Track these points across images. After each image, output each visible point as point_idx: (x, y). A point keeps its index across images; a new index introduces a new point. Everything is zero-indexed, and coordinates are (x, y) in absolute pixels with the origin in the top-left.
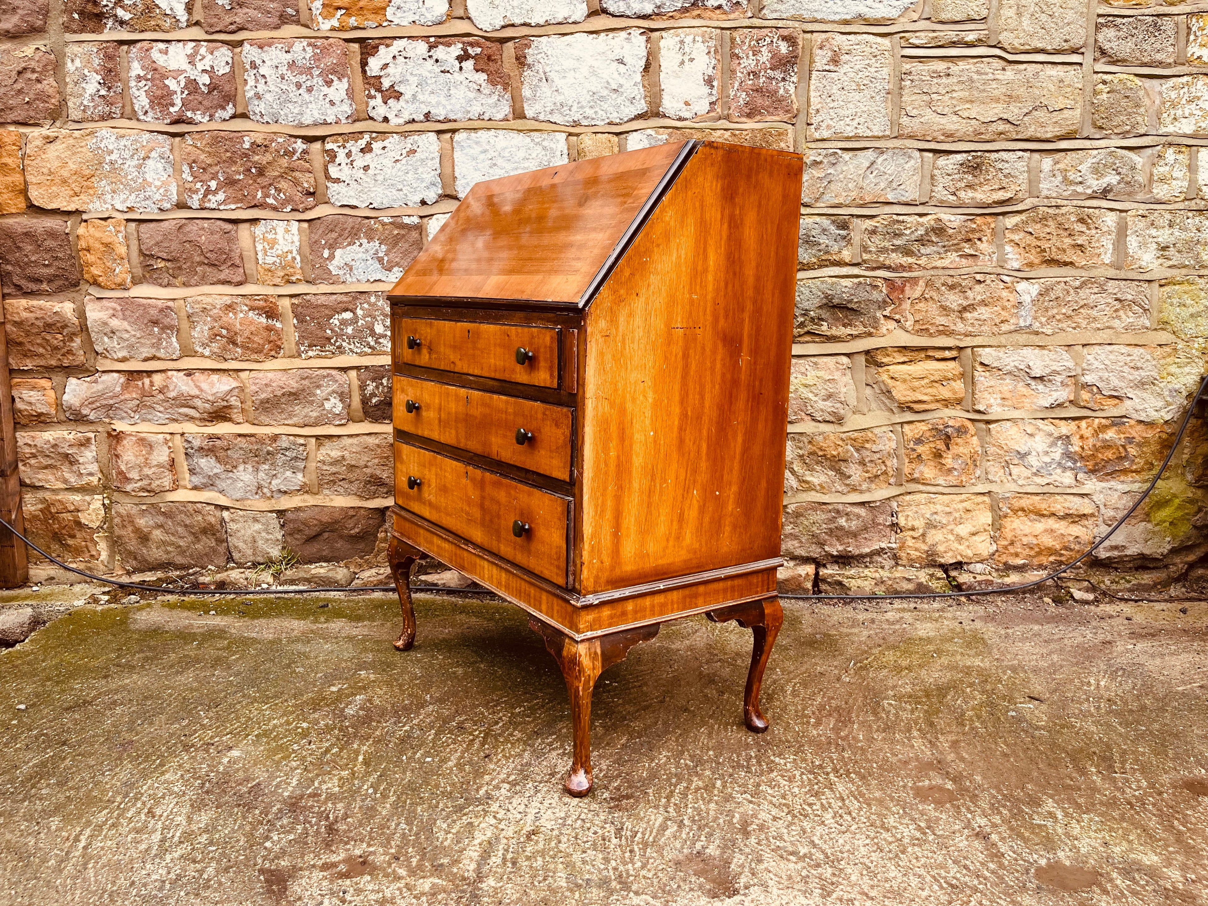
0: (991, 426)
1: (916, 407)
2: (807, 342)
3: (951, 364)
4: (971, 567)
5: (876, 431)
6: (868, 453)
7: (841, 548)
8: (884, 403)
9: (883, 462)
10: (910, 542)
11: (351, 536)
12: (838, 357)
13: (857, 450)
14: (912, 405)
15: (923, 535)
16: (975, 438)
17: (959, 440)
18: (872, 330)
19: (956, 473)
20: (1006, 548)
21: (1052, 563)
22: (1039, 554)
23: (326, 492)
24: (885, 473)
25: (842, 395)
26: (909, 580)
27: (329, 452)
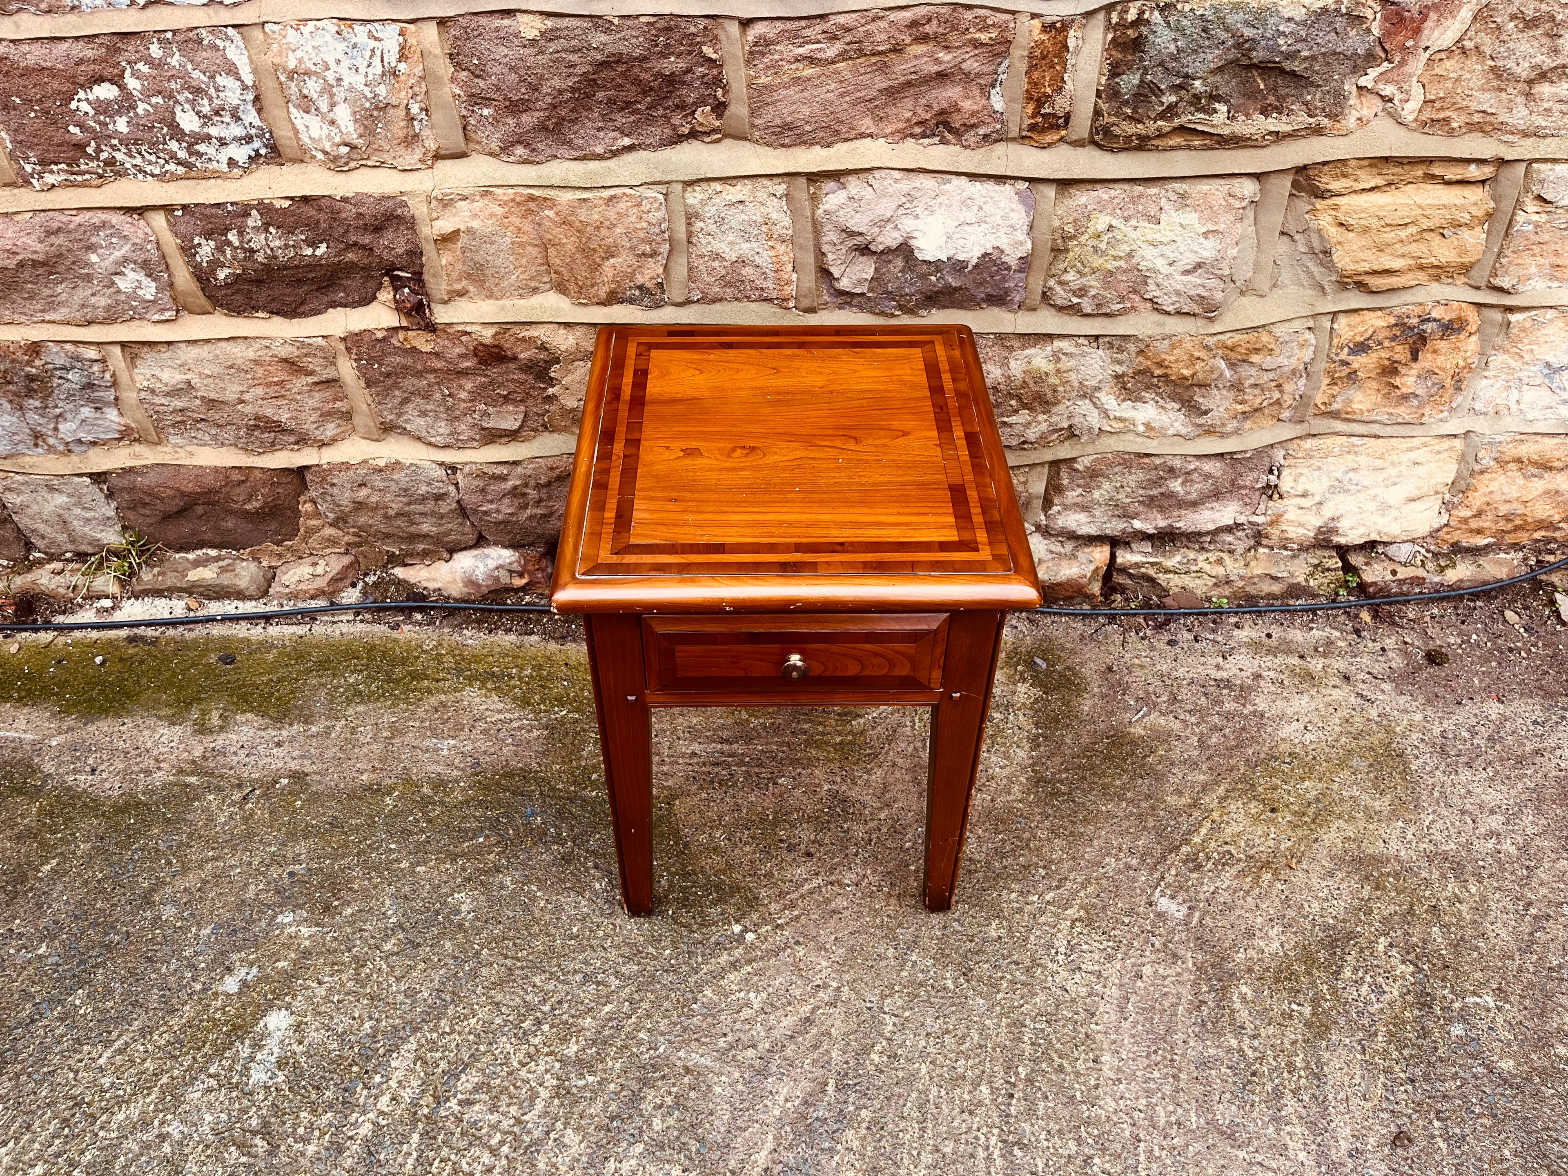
0: (1514, 318)
1: (1375, 282)
2: (1173, 148)
3: (1475, 194)
4: (1392, 550)
5: (1278, 330)
6: (1253, 371)
7: (1162, 523)
8: (1308, 272)
9: (1279, 386)
10: (1292, 514)
11: (247, 512)
12: (1235, 181)
13: (1232, 365)
14: (1367, 279)
15: (1320, 503)
16: (1474, 338)
17: (1442, 345)
18: (1325, 122)
19: (1415, 402)
20: (1465, 521)
21: (1537, 541)
22: (1517, 528)
23: (174, 439)
24: (1278, 402)
25: (1224, 265)
26: (1275, 578)
27: (157, 372)
